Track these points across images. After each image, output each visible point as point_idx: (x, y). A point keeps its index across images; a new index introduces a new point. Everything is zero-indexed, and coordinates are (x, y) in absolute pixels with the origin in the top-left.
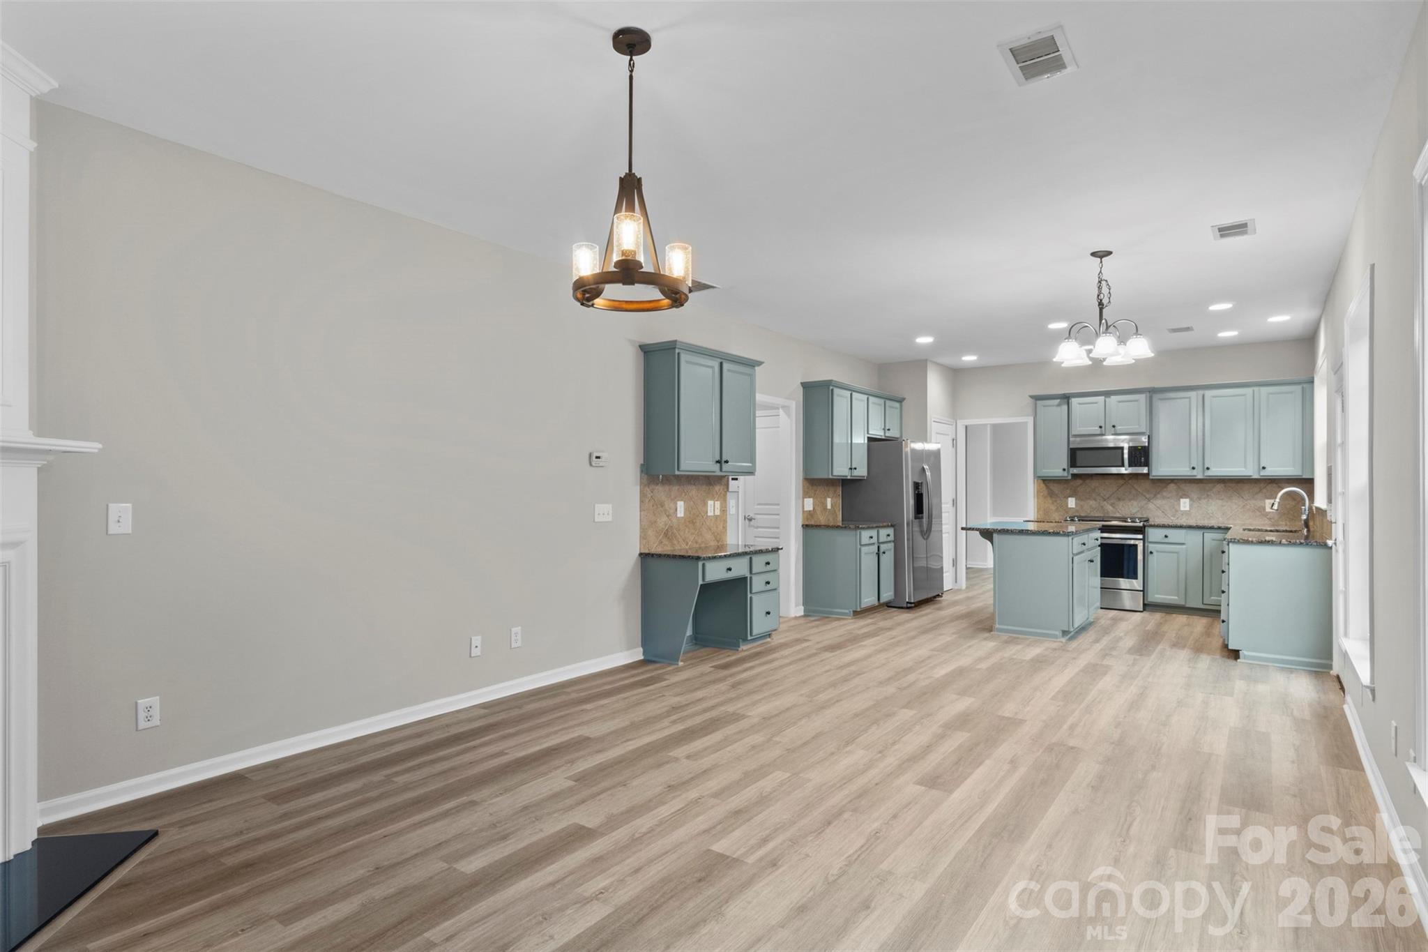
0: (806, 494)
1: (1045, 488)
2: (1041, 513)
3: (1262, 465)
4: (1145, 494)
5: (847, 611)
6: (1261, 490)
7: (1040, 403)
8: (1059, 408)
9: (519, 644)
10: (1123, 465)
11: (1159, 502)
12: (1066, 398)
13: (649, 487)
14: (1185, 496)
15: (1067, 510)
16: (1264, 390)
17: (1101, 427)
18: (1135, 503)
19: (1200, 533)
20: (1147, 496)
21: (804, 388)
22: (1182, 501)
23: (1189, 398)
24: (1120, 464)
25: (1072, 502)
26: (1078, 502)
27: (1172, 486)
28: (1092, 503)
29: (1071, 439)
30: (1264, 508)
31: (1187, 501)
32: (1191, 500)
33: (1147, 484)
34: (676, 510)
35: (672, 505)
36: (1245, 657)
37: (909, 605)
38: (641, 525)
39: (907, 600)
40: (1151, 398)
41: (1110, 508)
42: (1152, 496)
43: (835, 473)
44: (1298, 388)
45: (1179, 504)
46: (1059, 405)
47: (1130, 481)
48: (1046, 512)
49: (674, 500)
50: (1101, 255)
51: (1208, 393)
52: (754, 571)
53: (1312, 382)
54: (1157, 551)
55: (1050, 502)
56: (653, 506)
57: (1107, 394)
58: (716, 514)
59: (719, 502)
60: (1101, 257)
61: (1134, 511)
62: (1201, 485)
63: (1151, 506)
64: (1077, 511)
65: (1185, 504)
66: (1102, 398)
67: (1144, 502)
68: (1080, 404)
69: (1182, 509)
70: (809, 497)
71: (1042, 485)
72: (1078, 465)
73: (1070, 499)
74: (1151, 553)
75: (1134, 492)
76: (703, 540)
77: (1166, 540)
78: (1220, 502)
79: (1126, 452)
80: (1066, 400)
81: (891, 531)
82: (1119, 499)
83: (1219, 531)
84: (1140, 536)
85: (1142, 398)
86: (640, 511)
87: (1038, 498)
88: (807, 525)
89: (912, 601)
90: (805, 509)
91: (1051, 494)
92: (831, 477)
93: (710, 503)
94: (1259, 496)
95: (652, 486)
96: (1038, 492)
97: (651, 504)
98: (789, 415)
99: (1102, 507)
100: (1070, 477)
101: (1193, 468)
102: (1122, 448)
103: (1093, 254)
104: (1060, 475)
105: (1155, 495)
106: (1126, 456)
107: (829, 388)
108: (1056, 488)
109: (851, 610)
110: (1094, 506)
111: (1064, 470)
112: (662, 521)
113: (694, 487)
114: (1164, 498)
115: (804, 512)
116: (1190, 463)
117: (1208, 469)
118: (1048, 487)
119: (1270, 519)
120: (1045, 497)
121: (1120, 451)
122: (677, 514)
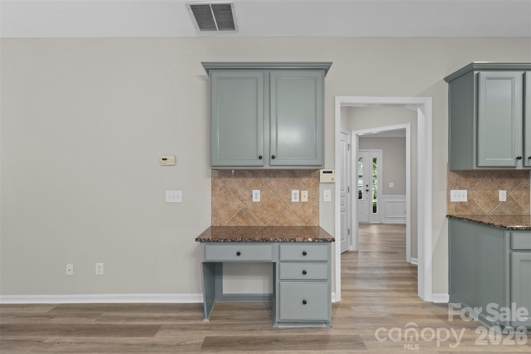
0: (452, 186)
13: (220, 180)
21: (449, 82)
34: (252, 196)
35: (247, 193)
43: (481, 164)
49: (250, 189)
52: (284, 258)
56: (225, 193)
58: (302, 200)
59: (306, 192)
70: (461, 189)
76: (287, 221)
86: (212, 196)
90: (452, 200)
92: (475, 168)
93: (293, 192)
95: (223, 179)
97: (223, 192)
98: (423, 112)
107: (473, 74)
112: (235, 204)
113: (274, 179)
115: (449, 202)
122: (252, 199)
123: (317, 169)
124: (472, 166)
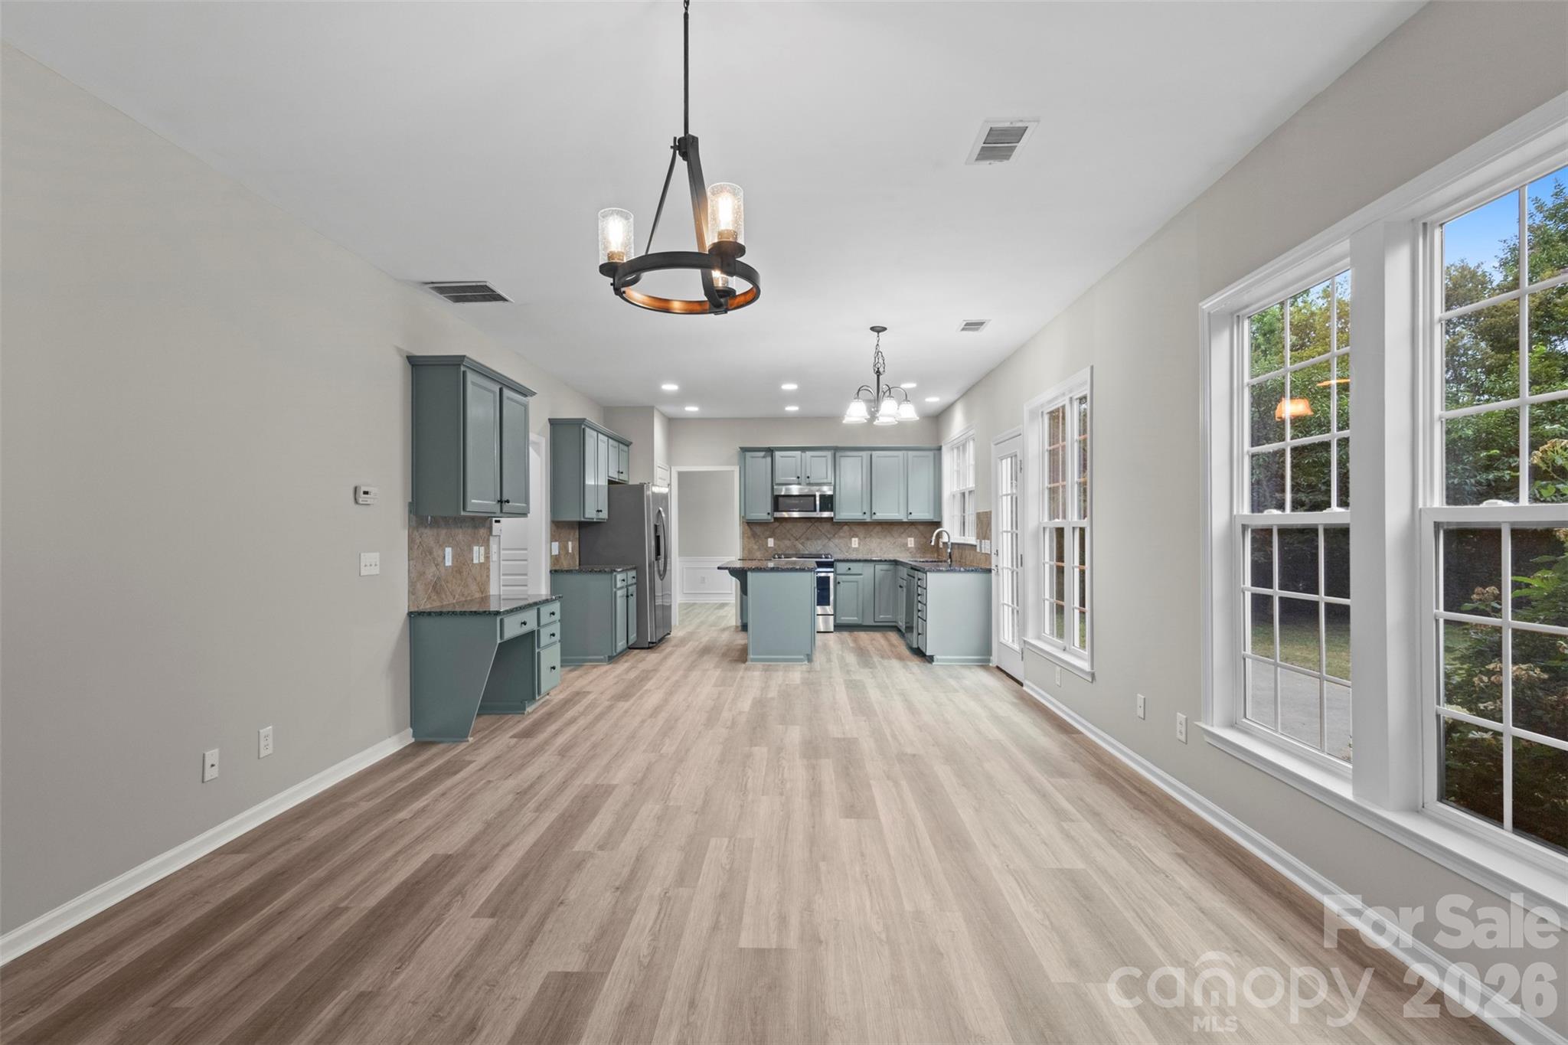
0: (553, 538)
1: (749, 530)
2: (746, 552)
3: (909, 512)
4: (826, 534)
5: (602, 657)
6: (905, 530)
7: (749, 454)
8: (764, 459)
9: (270, 751)
10: (815, 510)
11: (836, 541)
12: (770, 451)
13: (417, 531)
14: (855, 536)
15: (767, 549)
16: (910, 453)
17: (798, 478)
18: (819, 542)
19: (872, 565)
20: (829, 536)
21: (551, 424)
22: (853, 539)
23: (861, 457)
24: (813, 509)
25: (771, 542)
26: (777, 542)
27: (846, 528)
28: (787, 543)
29: (775, 487)
30: (907, 544)
31: (857, 539)
32: (860, 539)
33: (827, 526)
34: (444, 558)
35: (440, 552)
36: (937, 660)
37: (651, 645)
38: (409, 577)
39: (649, 640)
40: (835, 454)
41: (800, 546)
42: (832, 536)
43: (587, 516)
44: (931, 454)
45: (851, 543)
46: (764, 457)
47: (816, 524)
48: (750, 551)
49: (442, 546)
50: (878, 330)
51: (875, 454)
52: (542, 623)
53: (940, 449)
54: (843, 582)
55: (754, 542)
56: (422, 554)
57: (803, 449)
58: (481, 561)
59: (483, 548)
60: (878, 332)
61: (819, 549)
62: (866, 527)
63: (831, 544)
64: (775, 550)
65: (855, 542)
66: (799, 452)
67: (827, 541)
68: (782, 457)
69: (853, 546)
70: (556, 541)
71: (747, 527)
72: (780, 509)
73: (769, 539)
74: (839, 583)
75: (819, 533)
76: (469, 592)
77: (849, 572)
78: (879, 540)
79: (818, 499)
80: (769, 453)
81: (633, 573)
82: (808, 539)
83: (885, 563)
84: (832, 570)
85: (829, 454)
86: (409, 560)
87: (743, 539)
88: (556, 571)
89: (654, 641)
90: (552, 554)
91: (754, 535)
92: (583, 519)
93: (476, 548)
94: (903, 535)
95: (421, 530)
96: (743, 533)
97: (420, 552)
98: (539, 453)
99: (795, 546)
100: (773, 520)
101: (865, 513)
102: (815, 496)
103: (873, 329)
104: (766, 518)
105: (834, 536)
106: (818, 503)
107: (580, 427)
108: (758, 530)
109: (607, 656)
110: (788, 545)
111: (769, 514)
112: (431, 572)
113: (461, 530)
114: (840, 537)
115: (551, 556)
116: (862, 510)
117: (874, 514)
118: (751, 529)
119: (910, 553)
120: (749, 538)
121: (813, 498)
122: (445, 563)
123: (489, 517)
124: (580, 517)
